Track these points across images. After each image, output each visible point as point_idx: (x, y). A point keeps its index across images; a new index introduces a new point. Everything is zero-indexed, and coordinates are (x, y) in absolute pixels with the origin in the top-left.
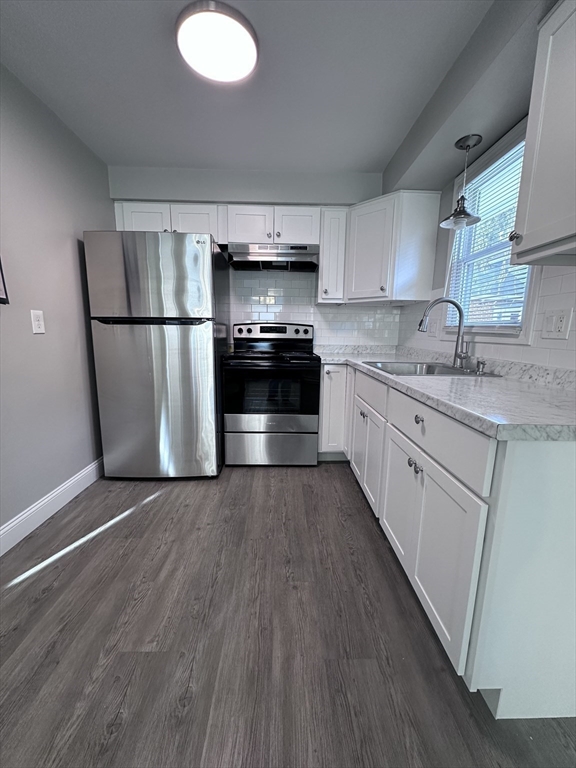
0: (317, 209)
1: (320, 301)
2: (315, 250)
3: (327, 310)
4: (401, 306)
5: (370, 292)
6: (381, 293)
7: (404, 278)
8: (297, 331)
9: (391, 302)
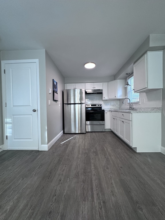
0: (102, 83)
1: (103, 99)
2: (102, 90)
3: (104, 101)
4: (119, 100)
5: (113, 97)
6: (115, 97)
7: (119, 95)
8: (98, 105)
9: (117, 99)
